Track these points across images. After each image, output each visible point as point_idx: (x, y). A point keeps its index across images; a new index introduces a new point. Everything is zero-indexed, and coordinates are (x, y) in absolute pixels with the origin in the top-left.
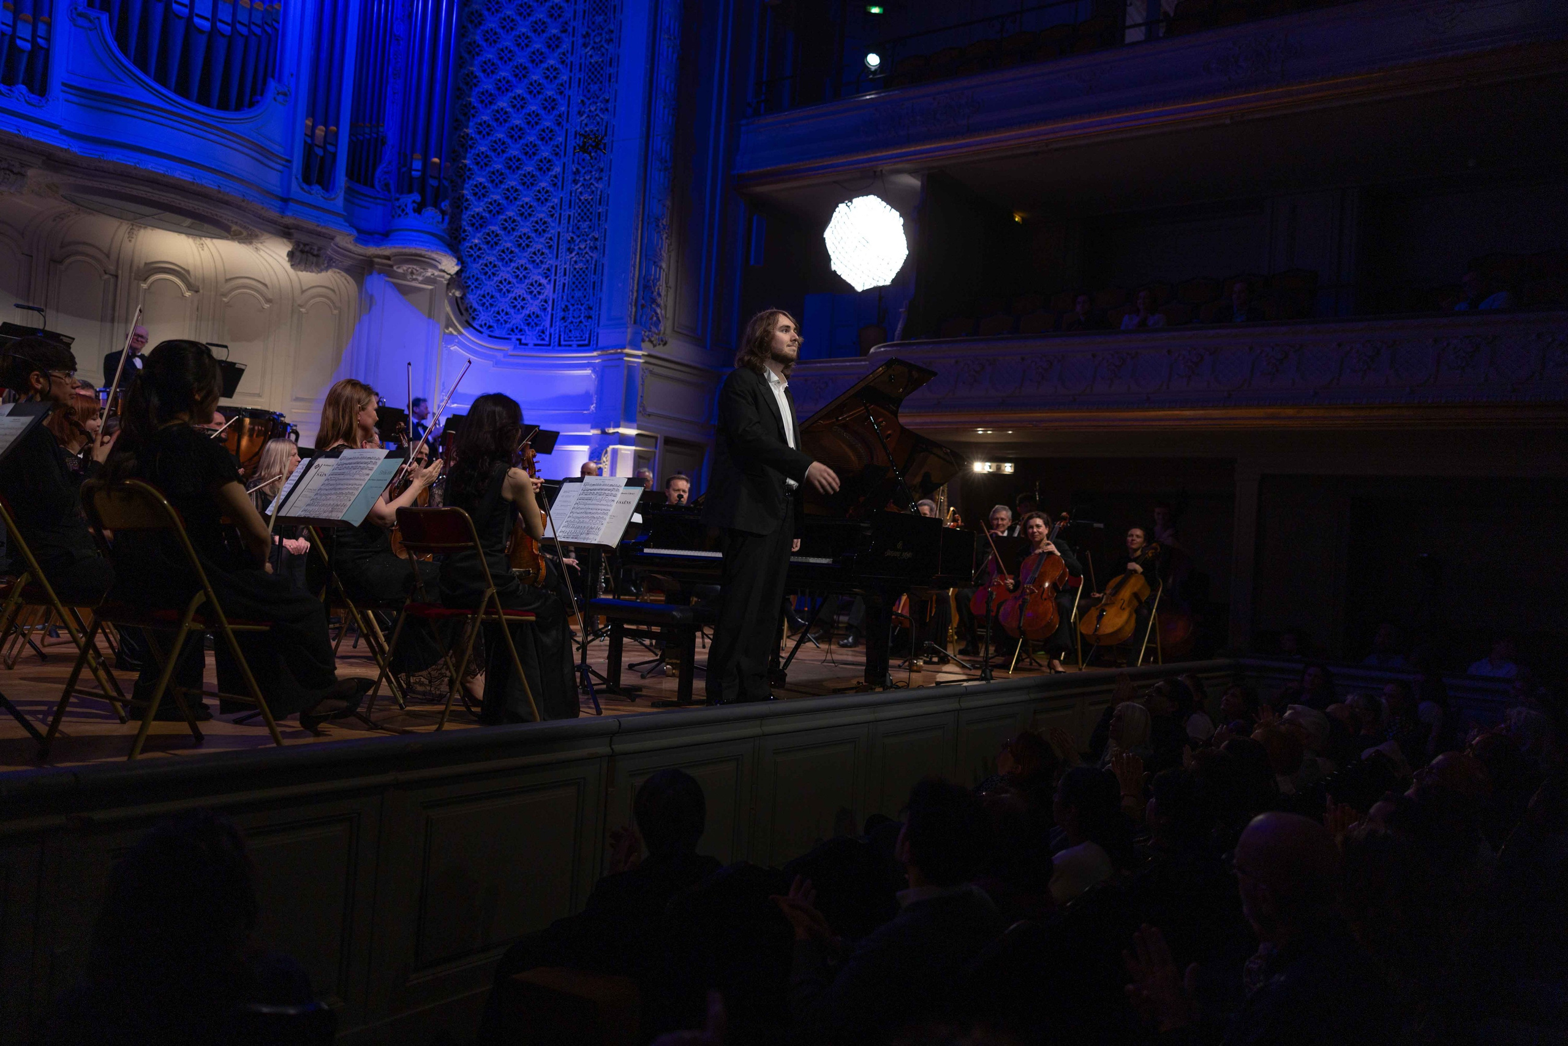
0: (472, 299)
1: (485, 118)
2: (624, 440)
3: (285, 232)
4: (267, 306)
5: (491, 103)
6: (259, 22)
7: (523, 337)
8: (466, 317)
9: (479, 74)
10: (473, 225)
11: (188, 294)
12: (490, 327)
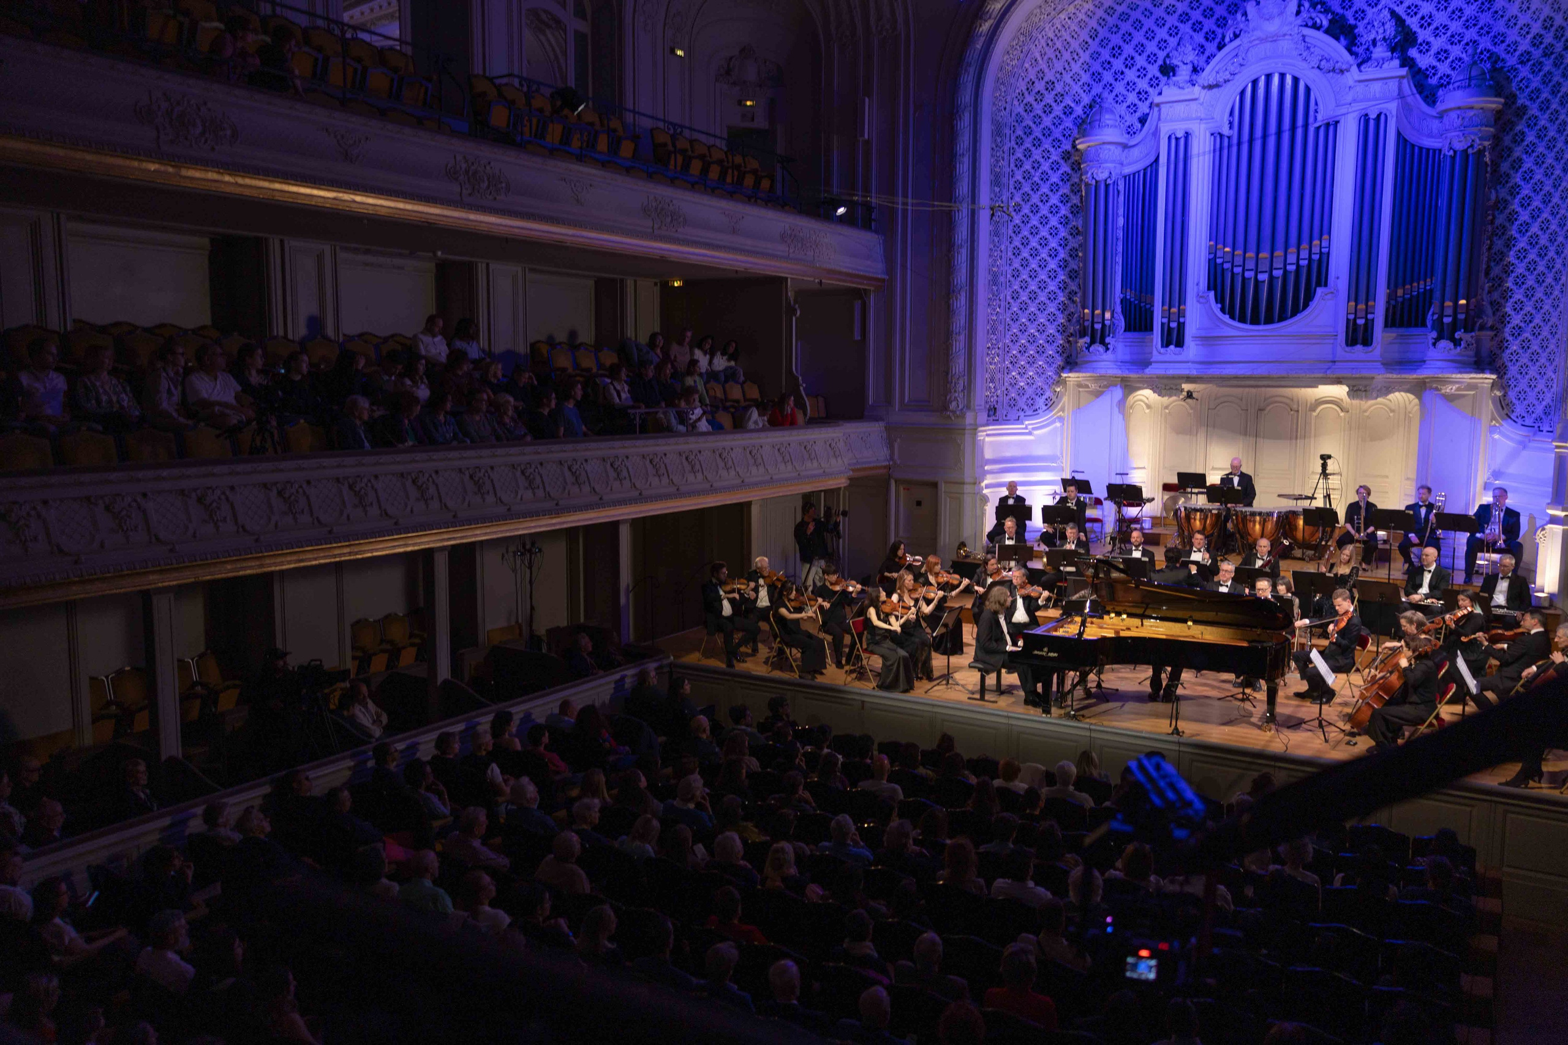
0: (1512, 395)
1: (1522, 245)
2: (1554, 520)
3: (1338, 381)
4: (1391, 414)
5: (1527, 231)
6: (1307, 257)
7: (1540, 425)
8: (1506, 411)
9: (1519, 209)
10: (1513, 335)
11: (1342, 414)
12: (1523, 417)
